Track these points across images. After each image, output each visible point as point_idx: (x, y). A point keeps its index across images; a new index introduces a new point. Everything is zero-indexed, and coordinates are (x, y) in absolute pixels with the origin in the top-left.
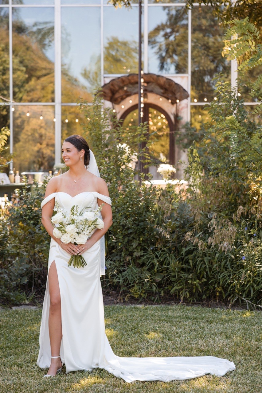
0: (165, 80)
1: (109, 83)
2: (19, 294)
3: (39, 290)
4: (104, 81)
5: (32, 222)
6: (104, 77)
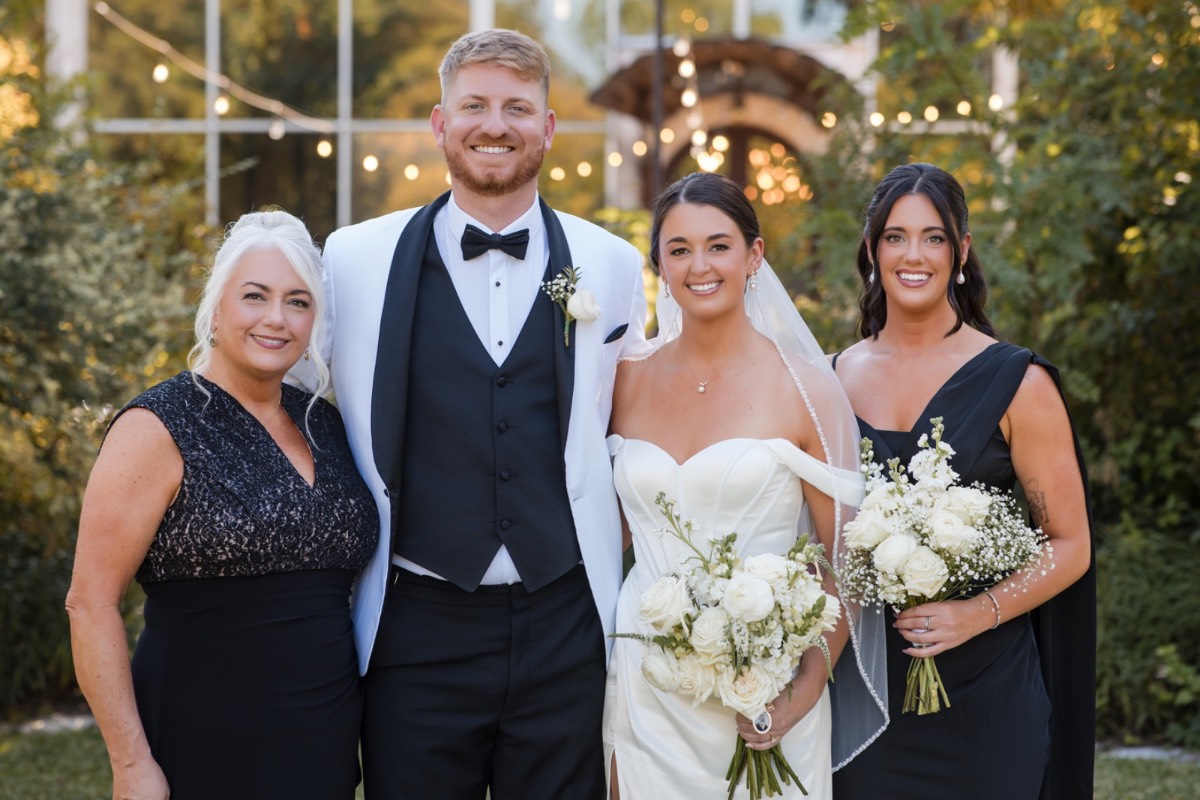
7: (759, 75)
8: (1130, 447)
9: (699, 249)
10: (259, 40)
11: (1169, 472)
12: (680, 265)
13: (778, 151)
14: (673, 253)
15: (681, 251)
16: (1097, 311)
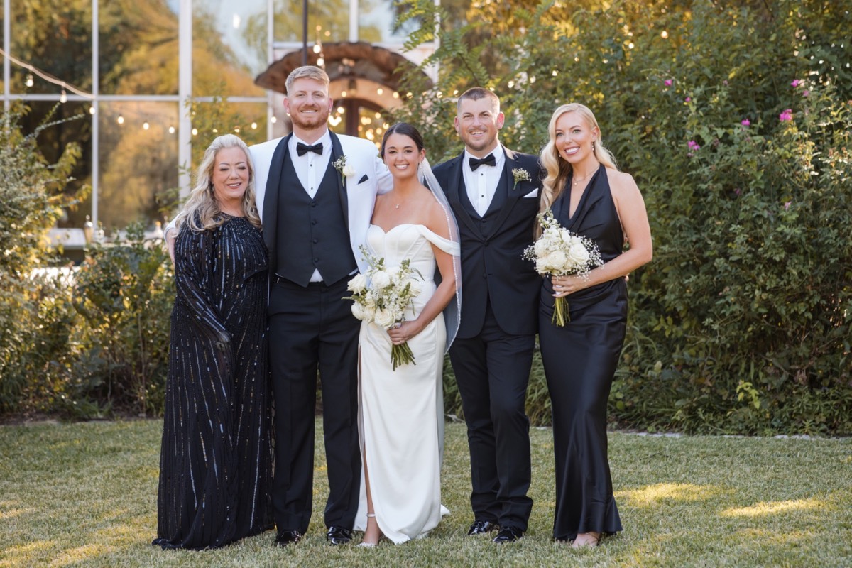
0: (387, 54)
1: (282, 61)
2: (88, 403)
3: (120, 398)
4: (274, 56)
5: (109, 292)
6: (274, 49)
9: (400, 151)
10: (32, 41)
12: (393, 157)
13: (377, 115)
14: (390, 153)
15: (393, 152)
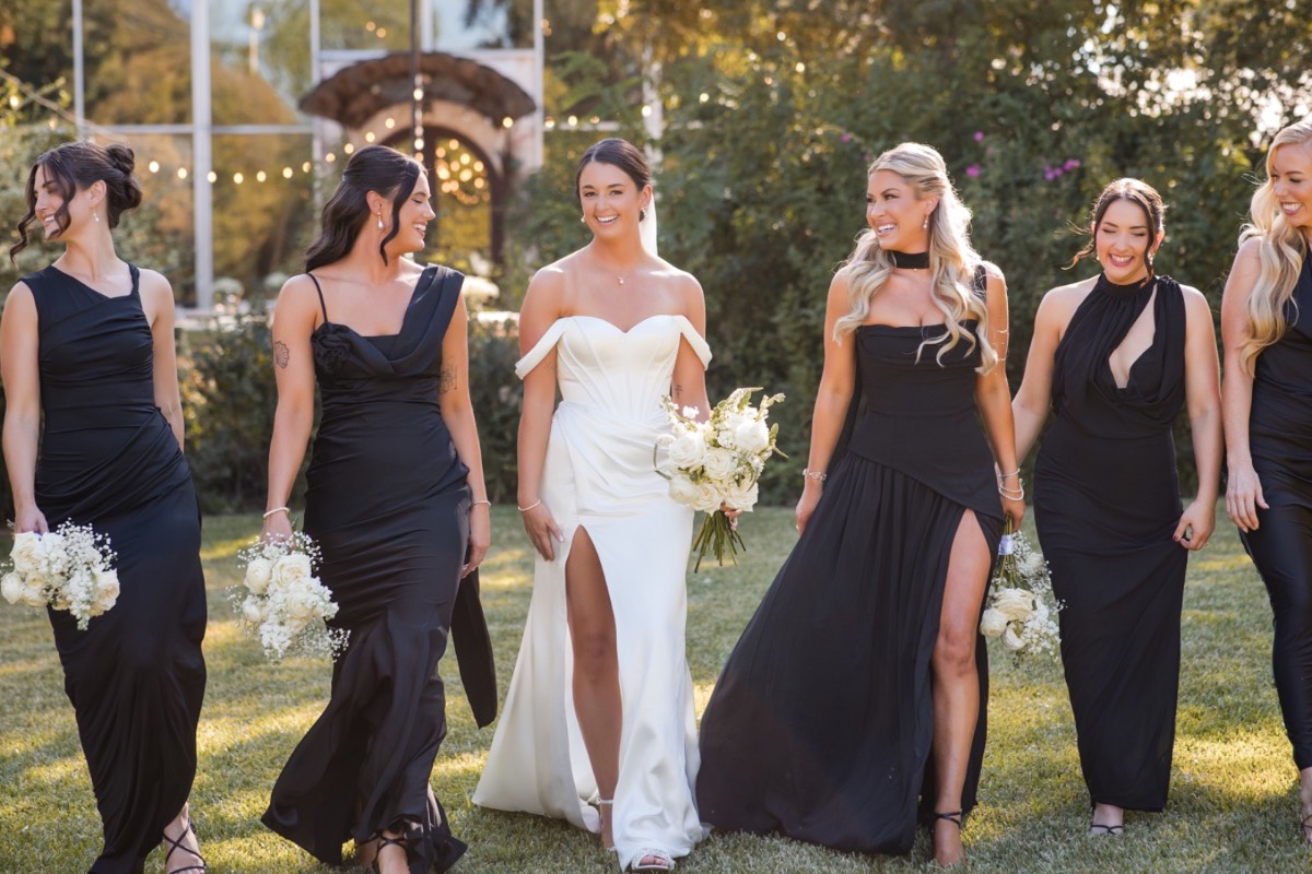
0: (474, 67)
4: (321, 72)
6: (322, 62)
7: (444, 84)
8: (742, 343)
9: (602, 193)
11: (764, 358)
12: (590, 204)
13: (454, 144)
14: (586, 195)
15: (592, 194)
16: (719, 260)
